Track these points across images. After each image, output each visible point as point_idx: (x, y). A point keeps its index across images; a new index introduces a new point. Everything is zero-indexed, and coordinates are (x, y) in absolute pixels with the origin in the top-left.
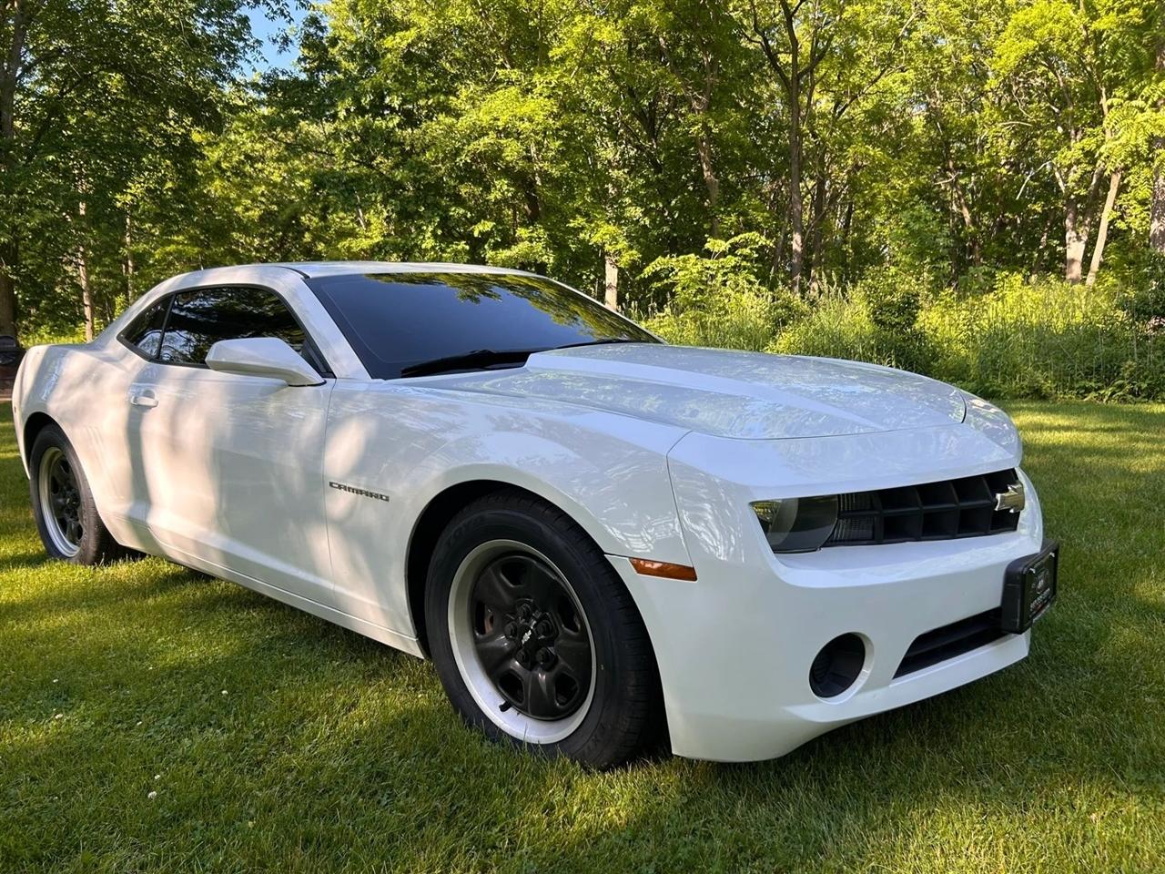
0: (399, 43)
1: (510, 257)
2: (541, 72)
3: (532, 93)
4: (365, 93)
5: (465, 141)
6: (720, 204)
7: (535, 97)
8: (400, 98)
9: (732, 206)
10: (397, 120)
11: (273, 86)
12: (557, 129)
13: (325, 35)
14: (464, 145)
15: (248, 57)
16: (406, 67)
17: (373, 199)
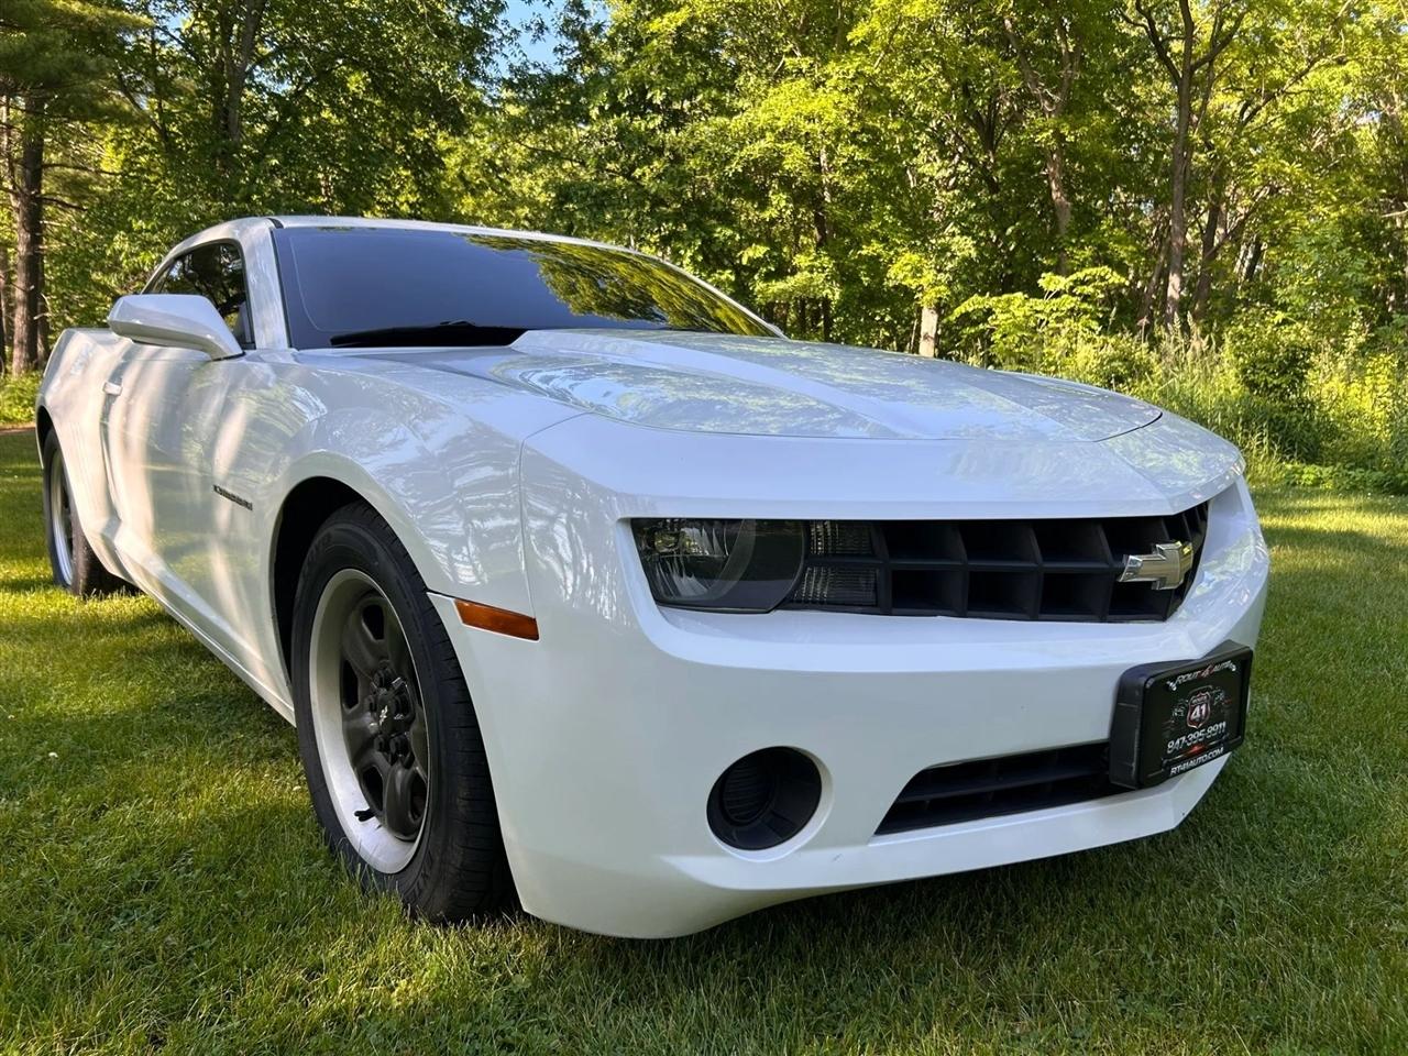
0: (667, 26)
1: (784, 291)
2: (838, 60)
3: (824, 86)
4: (622, 88)
5: (737, 145)
6: (1071, 234)
7: (827, 91)
8: (664, 94)
9: (1087, 236)
10: (659, 120)
11: (521, 81)
12: (855, 133)
13: (588, 21)
14: (735, 150)
15: (505, 51)
16: (674, 55)
17: (625, 216)
